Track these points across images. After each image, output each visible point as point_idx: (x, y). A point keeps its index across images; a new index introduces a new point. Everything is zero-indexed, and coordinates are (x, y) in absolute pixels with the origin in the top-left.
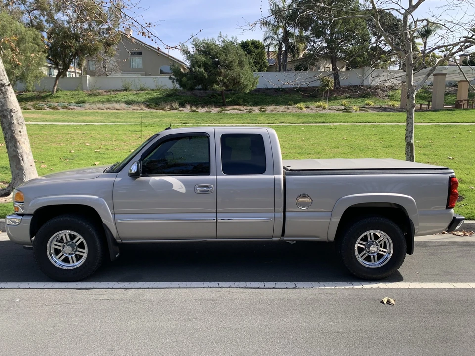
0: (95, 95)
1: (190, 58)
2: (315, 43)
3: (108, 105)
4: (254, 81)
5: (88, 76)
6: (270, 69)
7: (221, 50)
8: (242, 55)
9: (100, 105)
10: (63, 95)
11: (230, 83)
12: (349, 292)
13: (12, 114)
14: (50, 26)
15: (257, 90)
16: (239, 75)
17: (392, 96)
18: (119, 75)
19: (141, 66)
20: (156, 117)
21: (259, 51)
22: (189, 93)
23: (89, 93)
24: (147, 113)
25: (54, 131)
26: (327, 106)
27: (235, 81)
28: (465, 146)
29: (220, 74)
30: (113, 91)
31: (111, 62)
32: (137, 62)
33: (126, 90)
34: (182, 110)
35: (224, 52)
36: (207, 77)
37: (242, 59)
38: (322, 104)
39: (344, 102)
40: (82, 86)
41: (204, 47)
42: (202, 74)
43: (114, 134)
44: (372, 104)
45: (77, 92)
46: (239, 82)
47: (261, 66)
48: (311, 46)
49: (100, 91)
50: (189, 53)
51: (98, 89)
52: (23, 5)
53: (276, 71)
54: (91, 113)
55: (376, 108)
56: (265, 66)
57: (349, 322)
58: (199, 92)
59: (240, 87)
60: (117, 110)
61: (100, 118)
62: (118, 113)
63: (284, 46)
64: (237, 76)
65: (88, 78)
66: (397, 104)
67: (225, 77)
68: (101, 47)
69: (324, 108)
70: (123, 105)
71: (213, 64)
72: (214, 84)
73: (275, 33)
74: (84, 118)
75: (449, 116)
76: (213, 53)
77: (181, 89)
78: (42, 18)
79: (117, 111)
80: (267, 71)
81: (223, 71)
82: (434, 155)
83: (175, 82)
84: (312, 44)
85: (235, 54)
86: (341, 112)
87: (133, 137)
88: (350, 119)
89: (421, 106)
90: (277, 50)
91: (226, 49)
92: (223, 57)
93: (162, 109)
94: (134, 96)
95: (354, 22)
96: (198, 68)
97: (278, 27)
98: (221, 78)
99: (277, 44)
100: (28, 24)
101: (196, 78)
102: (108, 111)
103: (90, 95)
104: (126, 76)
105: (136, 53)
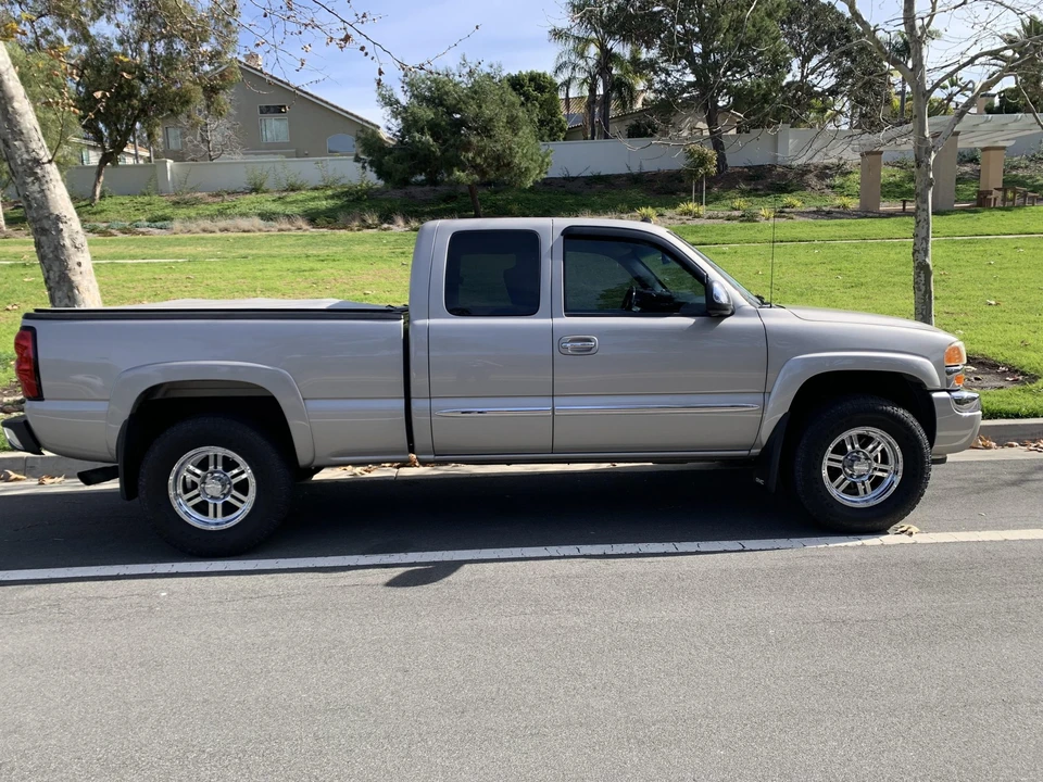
0: (188, 204)
1: (399, 114)
2: (668, 74)
3: (223, 223)
4: (543, 161)
5: (170, 163)
6: (571, 135)
7: (467, 95)
8: (513, 104)
9: (207, 224)
10: (116, 204)
11: (489, 165)
12: (858, 552)
13: (61, 226)
14: (80, 51)
15: (548, 182)
16: (510, 149)
17: (841, 186)
18: (238, 158)
19: (284, 137)
20: (336, 243)
21: (546, 95)
22: (398, 194)
23: (175, 199)
24: (313, 237)
25: (122, 276)
26: (702, 210)
27: (502, 162)
28: (1018, 279)
29: (467, 146)
30: (229, 194)
31: (218, 130)
32: (275, 128)
33: (256, 189)
34: (388, 229)
35: (473, 99)
36: (439, 154)
37: (514, 112)
38: (692, 206)
39: (738, 202)
40: (157, 184)
41: (430, 89)
42: (427, 146)
43: (255, 278)
44: (799, 204)
45: (147, 198)
46: (509, 164)
47: (552, 129)
48: (661, 82)
49: (198, 194)
50: (397, 102)
51: (193, 190)
52: (17, 6)
53: (586, 139)
54: (190, 239)
55: (810, 212)
56: (562, 130)
57: (878, 603)
58: (419, 189)
59: (513, 174)
60: (244, 231)
61: (211, 249)
62: (249, 238)
63: (600, 83)
64: (504, 151)
65: (168, 165)
66: (853, 204)
67: (479, 153)
68: (199, 97)
69: (698, 216)
70: (258, 222)
71: (450, 124)
72: (455, 169)
73: (581, 55)
74: (177, 250)
75: (970, 223)
76: (450, 101)
77: (381, 183)
78: (60, 33)
79: (245, 234)
80: (564, 139)
81: (474, 139)
82: (956, 298)
83: (368, 168)
84: (663, 78)
85: (499, 101)
86: (735, 223)
87: (299, 283)
88: (758, 235)
89: (904, 206)
90: (587, 93)
91: (477, 92)
92: (472, 109)
93: (345, 228)
94: (276, 204)
95: (754, 26)
96: (417, 135)
97: (588, 41)
98: (471, 155)
99: (585, 80)
100: (30, 46)
101: (413, 156)
102: (225, 234)
103: (176, 204)
104: (252, 159)
105: (272, 110)
